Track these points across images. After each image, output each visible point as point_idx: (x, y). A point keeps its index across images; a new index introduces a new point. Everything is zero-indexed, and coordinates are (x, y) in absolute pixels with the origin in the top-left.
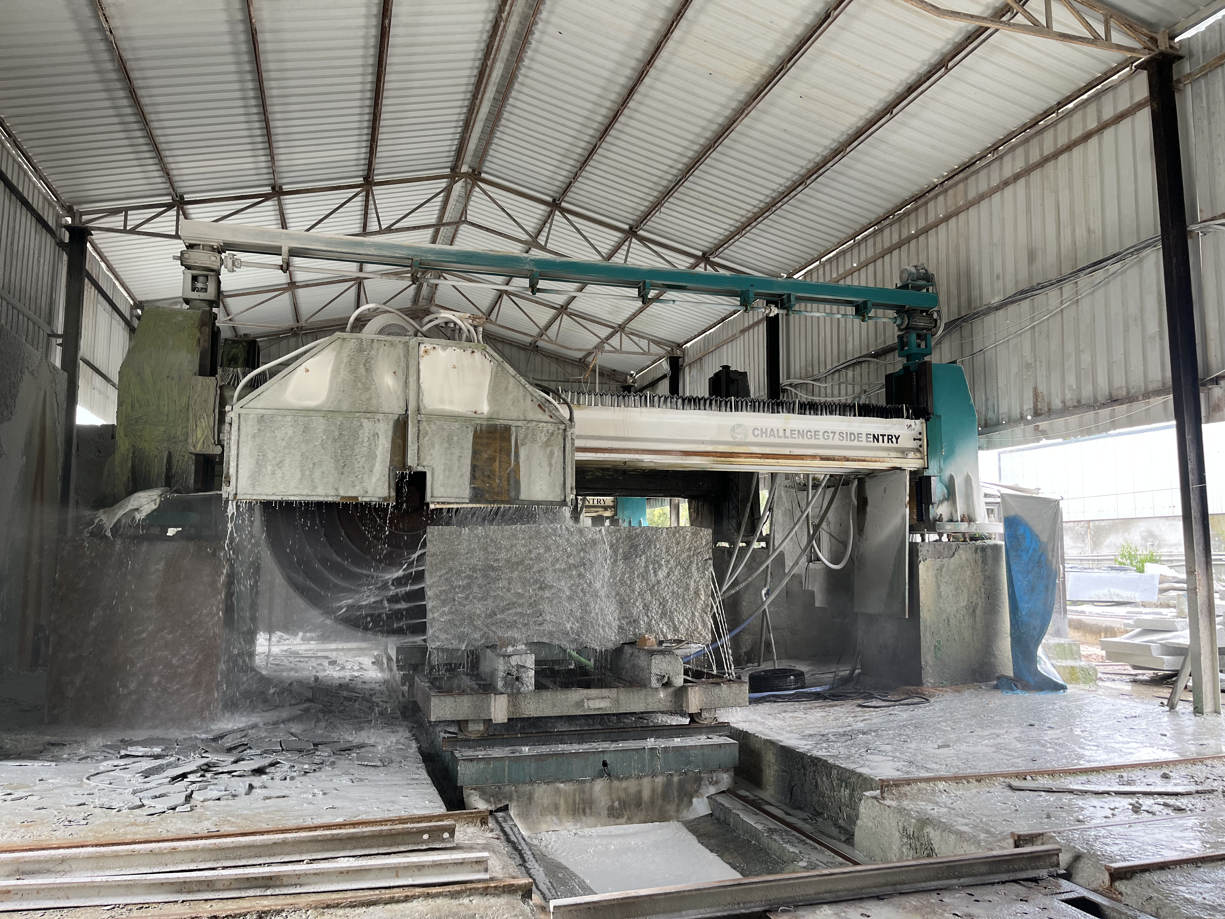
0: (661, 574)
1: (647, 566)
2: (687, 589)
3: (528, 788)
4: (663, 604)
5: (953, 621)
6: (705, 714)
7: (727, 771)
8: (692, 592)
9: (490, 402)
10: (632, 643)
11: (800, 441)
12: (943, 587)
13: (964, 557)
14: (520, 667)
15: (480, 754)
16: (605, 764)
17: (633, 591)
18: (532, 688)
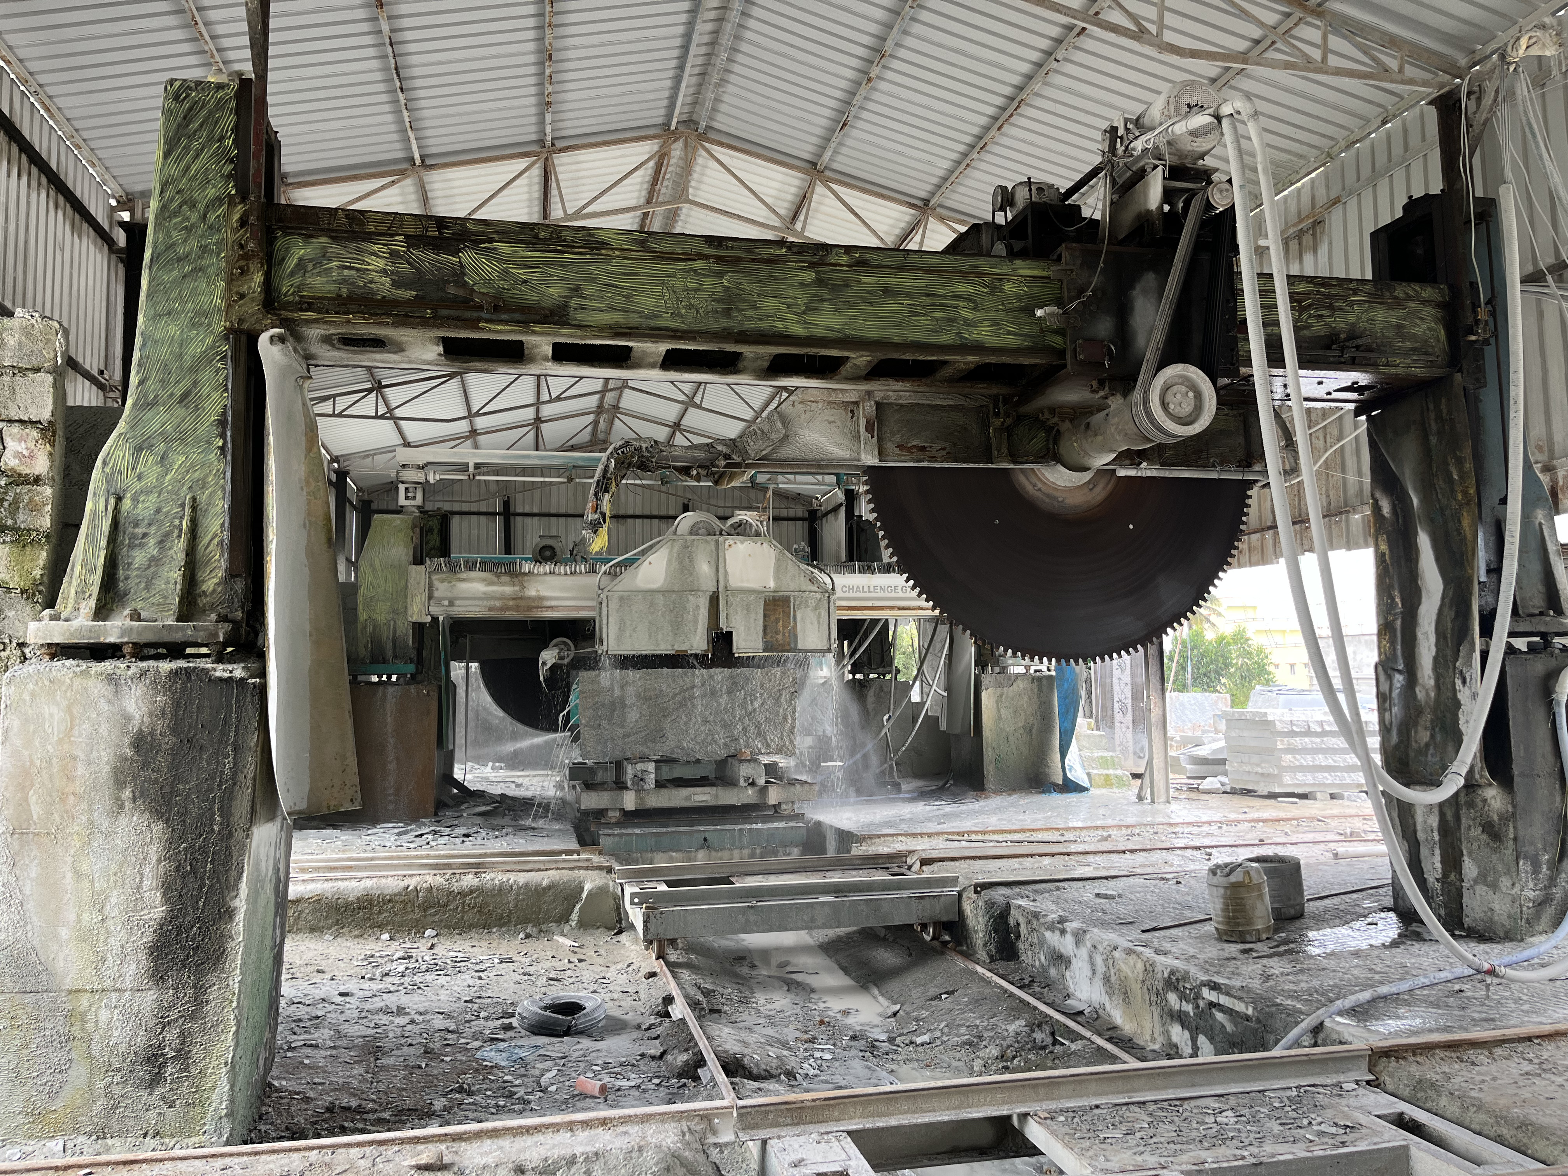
0: (756, 705)
1: (745, 698)
2: (777, 715)
3: (650, 855)
4: (758, 726)
5: (1011, 738)
6: (784, 807)
7: (797, 846)
8: (781, 717)
9: (775, 580)
10: (734, 756)
11: (882, 595)
12: (1003, 711)
13: (1021, 686)
14: (644, 771)
15: (616, 831)
16: (705, 839)
17: (734, 717)
18: (653, 786)
